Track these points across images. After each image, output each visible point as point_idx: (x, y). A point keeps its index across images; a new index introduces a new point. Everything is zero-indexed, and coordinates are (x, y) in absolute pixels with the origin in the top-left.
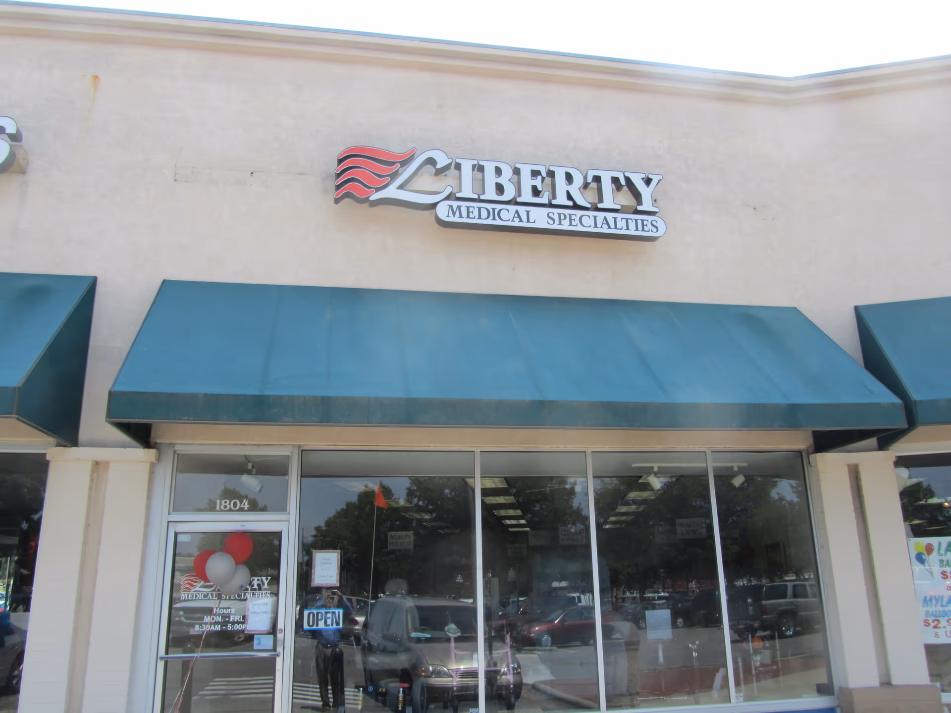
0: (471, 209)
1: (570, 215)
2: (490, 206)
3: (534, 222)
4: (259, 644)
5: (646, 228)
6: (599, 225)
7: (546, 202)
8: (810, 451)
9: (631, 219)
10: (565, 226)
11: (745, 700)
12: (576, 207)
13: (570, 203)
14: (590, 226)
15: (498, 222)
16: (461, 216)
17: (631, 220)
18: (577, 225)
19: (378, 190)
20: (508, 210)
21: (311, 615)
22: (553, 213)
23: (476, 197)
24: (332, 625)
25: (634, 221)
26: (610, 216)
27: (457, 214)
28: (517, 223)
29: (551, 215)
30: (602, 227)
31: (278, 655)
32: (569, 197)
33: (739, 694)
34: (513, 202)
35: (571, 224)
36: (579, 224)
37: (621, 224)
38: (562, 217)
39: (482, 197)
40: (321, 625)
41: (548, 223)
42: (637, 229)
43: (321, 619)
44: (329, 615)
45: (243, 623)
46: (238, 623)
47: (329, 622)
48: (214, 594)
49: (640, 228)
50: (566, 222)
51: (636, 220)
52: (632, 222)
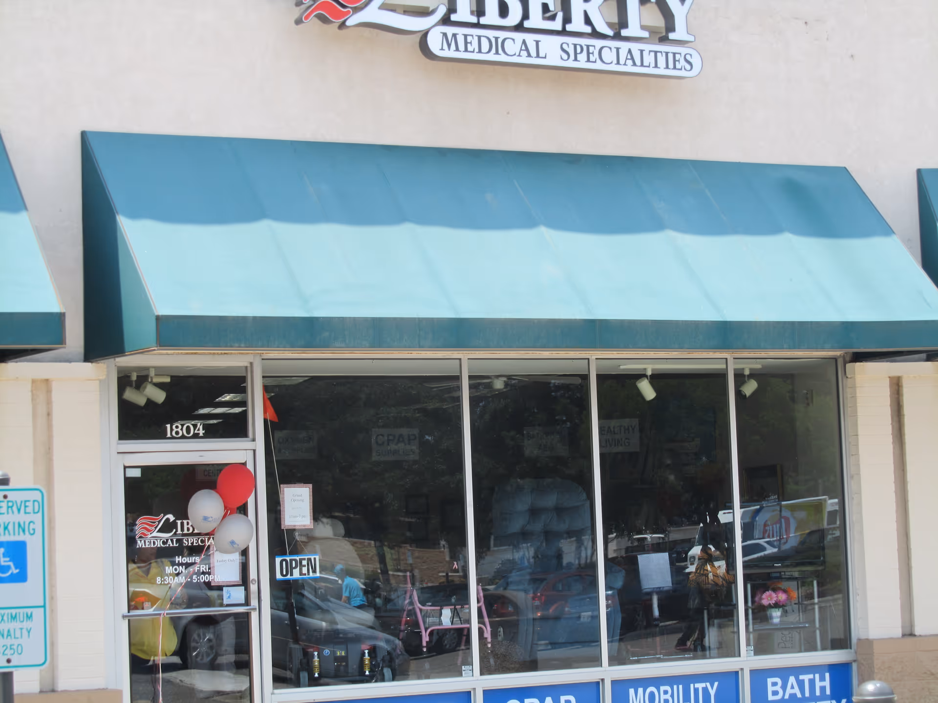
0: (469, 39)
1: (588, 46)
2: (491, 34)
3: (545, 57)
4: (229, 597)
5: (678, 66)
6: (622, 61)
7: (560, 28)
8: (848, 359)
9: (661, 52)
10: (582, 63)
11: (756, 654)
12: (596, 34)
13: (588, 29)
14: (611, 63)
15: (502, 58)
16: (457, 49)
17: (660, 54)
18: (595, 62)
19: (356, 10)
20: (513, 40)
21: (284, 563)
22: (568, 45)
23: (474, 20)
24: (309, 574)
25: (664, 54)
26: (635, 47)
27: (453, 46)
28: (524, 60)
29: (565, 46)
30: (625, 64)
31: (254, 610)
32: (588, 21)
33: (750, 647)
34: (519, 28)
35: (588, 60)
36: (598, 60)
37: (649, 59)
38: (579, 50)
39: (483, 21)
40: (296, 574)
41: (562, 58)
42: (667, 67)
43: (296, 567)
44: (304, 563)
45: (209, 574)
46: (204, 573)
47: (305, 570)
48: (175, 540)
49: (671, 65)
50: (582, 57)
51: (667, 53)
52: (662, 56)
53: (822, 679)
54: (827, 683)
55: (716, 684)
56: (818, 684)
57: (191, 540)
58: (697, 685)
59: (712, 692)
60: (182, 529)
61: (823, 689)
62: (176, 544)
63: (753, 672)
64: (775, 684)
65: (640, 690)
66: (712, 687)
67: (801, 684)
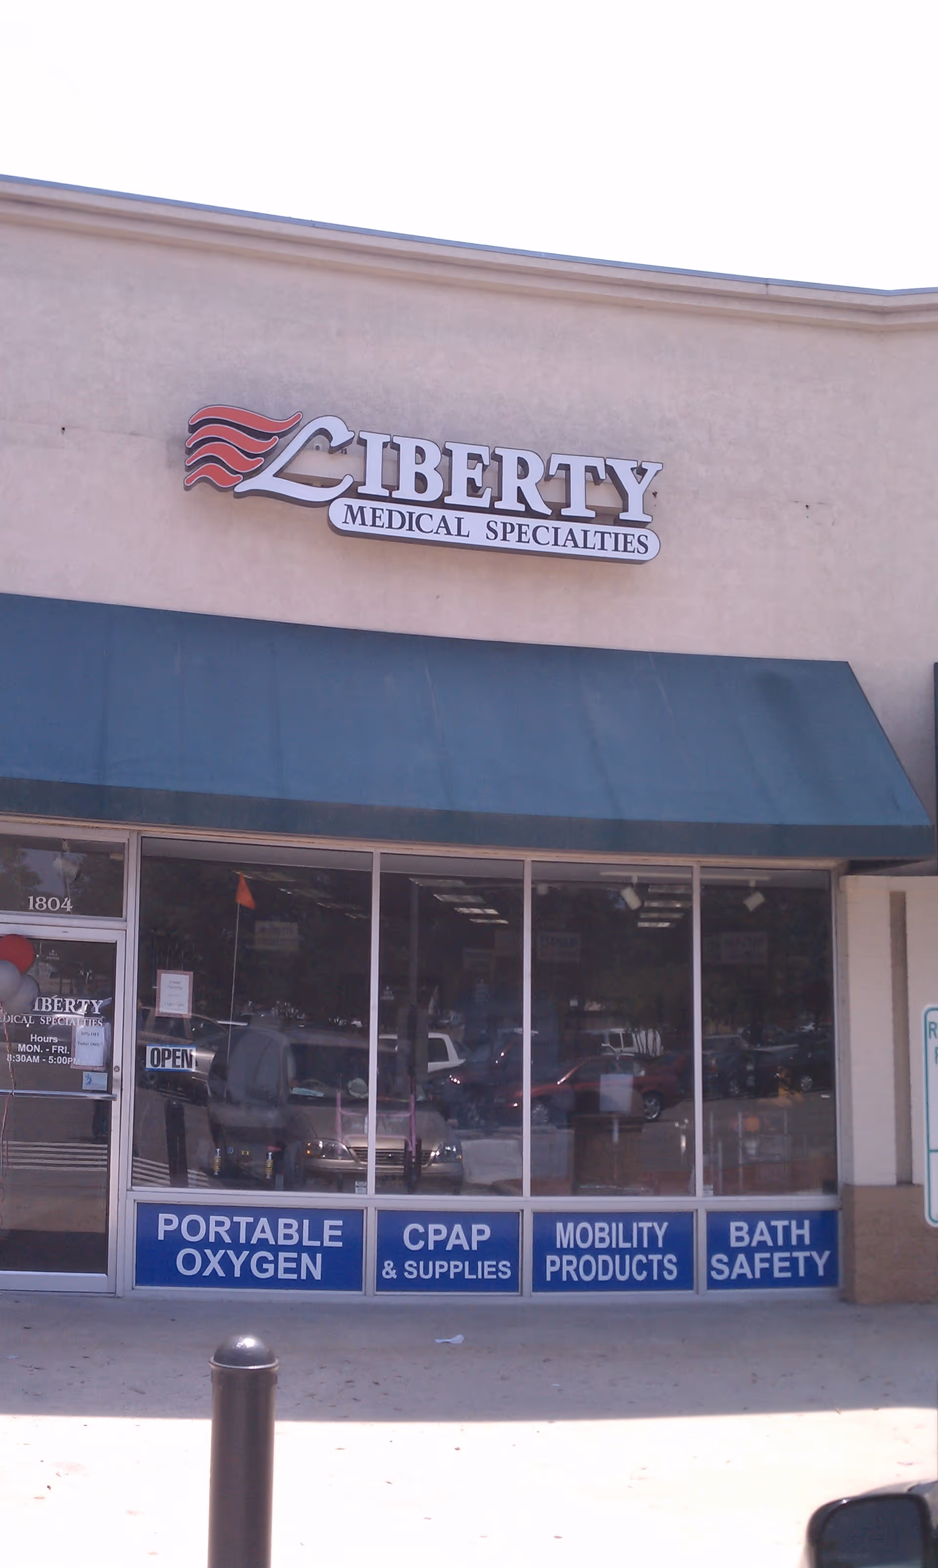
0: (378, 513)
1: (520, 526)
2: (405, 509)
3: (467, 536)
4: (89, 1083)
5: (629, 548)
7: (486, 505)
8: (840, 872)
9: (610, 533)
10: (512, 542)
11: (716, 1193)
12: (530, 513)
13: (522, 508)
14: (548, 543)
15: (416, 534)
16: (363, 523)
17: (608, 535)
18: (528, 542)
19: (247, 476)
20: (431, 516)
21: (156, 1052)
22: (496, 523)
23: (386, 493)
24: (183, 1066)
25: (613, 535)
27: (358, 519)
28: (442, 537)
29: (492, 525)
31: (115, 1099)
32: (521, 498)
33: (708, 1186)
34: (439, 503)
36: (532, 541)
38: (509, 529)
39: (395, 495)
40: (169, 1064)
41: (488, 538)
42: (616, 549)
43: (169, 1058)
44: (179, 1054)
45: (68, 1056)
46: (62, 1055)
47: (179, 1062)
48: (30, 1017)
49: (621, 546)
50: (513, 537)
51: (616, 535)
52: (611, 537)
53: (800, 1226)
54: (806, 1232)
55: (665, 1224)
56: (795, 1232)
57: (49, 1019)
58: (641, 1224)
59: (660, 1234)
60: (40, 1007)
61: (800, 1238)
62: (32, 1021)
63: (711, 1215)
64: (739, 1229)
65: (570, 1226)
66: (660, 1227)
67: (773, 1231)
